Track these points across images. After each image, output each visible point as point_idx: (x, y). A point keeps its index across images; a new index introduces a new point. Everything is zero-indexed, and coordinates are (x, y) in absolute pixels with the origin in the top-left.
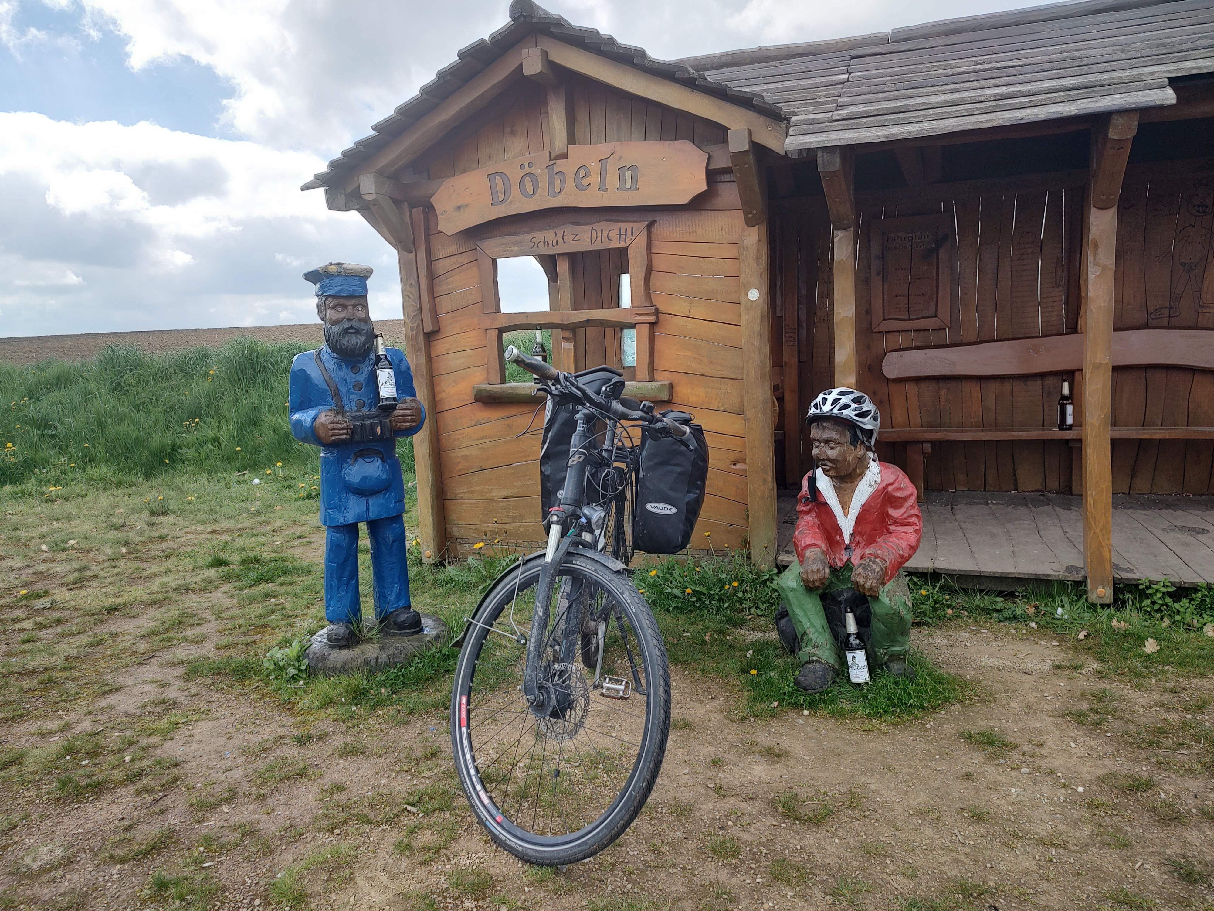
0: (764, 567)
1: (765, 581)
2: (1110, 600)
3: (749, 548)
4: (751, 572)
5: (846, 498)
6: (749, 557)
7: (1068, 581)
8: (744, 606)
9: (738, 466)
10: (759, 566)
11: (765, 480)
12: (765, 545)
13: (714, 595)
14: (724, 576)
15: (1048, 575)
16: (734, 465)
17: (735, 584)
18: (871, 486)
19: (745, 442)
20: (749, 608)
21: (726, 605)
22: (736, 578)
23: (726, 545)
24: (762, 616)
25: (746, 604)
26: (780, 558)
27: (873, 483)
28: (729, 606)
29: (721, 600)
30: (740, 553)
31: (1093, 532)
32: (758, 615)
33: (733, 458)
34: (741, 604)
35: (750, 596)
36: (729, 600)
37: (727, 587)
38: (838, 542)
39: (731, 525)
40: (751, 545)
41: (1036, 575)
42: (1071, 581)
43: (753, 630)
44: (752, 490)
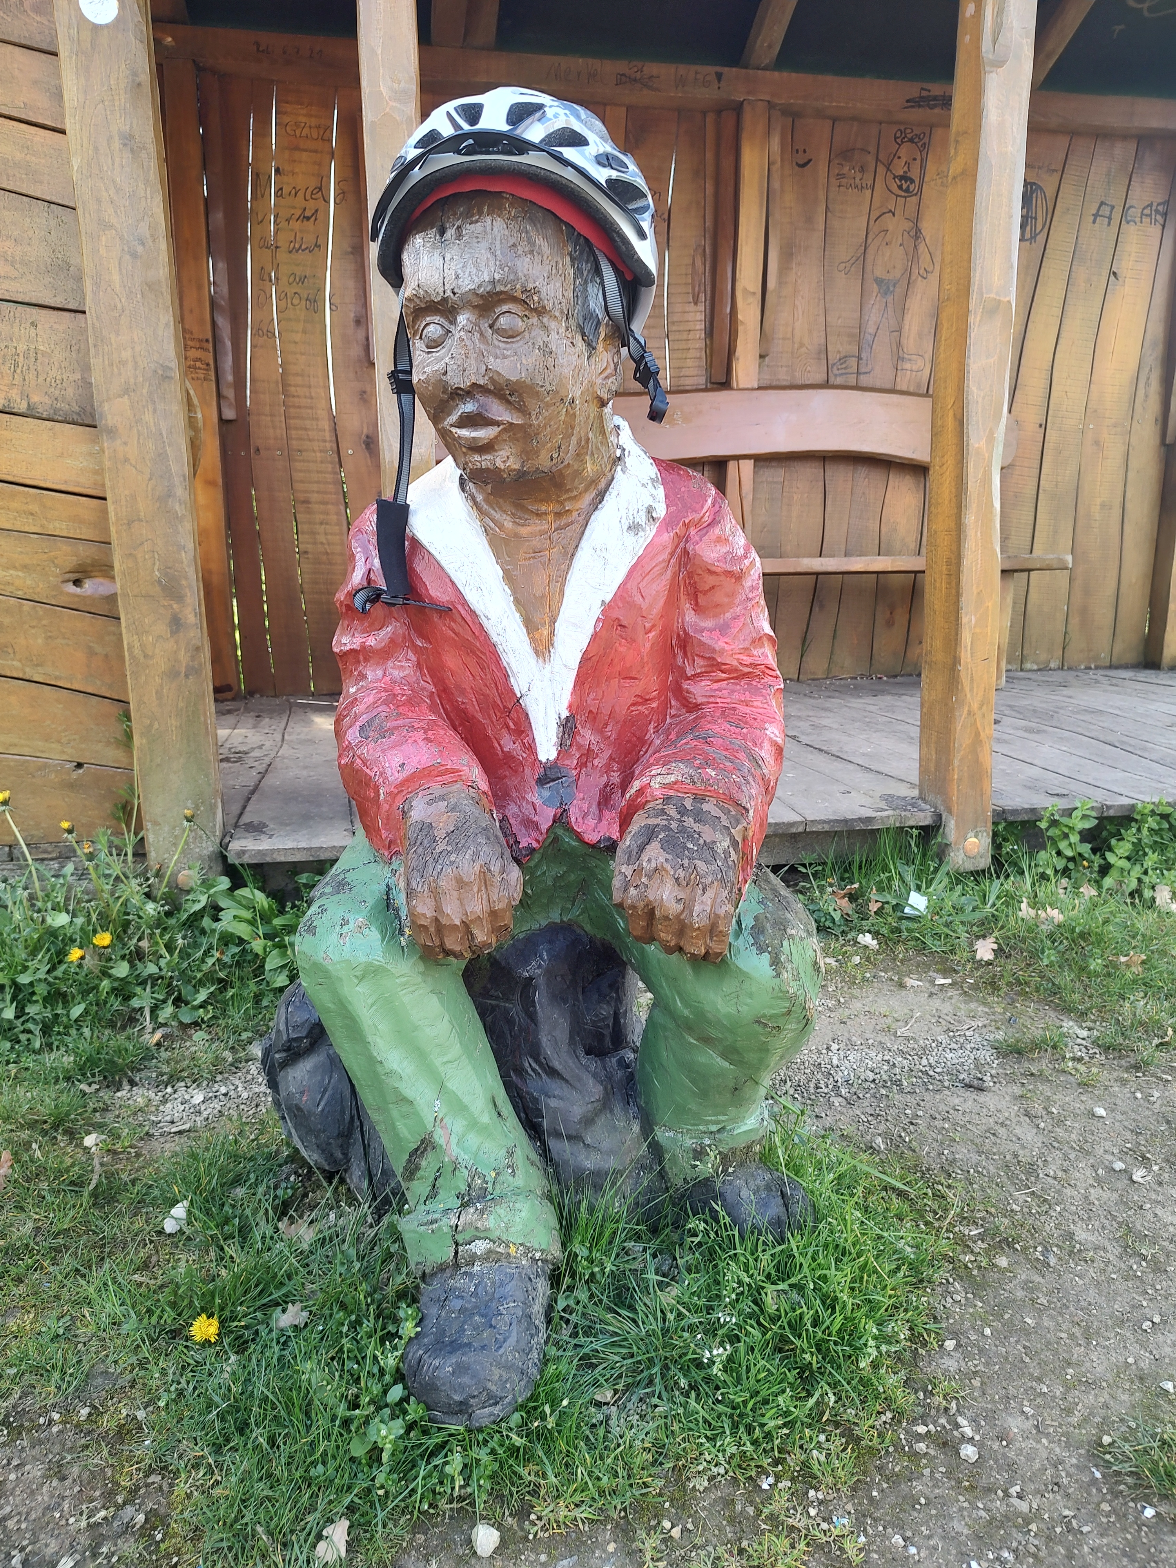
0: (190, 876)
1: (198, 916)
2: (985, 862)
3: (139, 827)
4: (148, 896)
5: (540, 582)
6: (140, 854)
7: (912, 827)
8: (135, 1003)
9: (89, 587)
10: (174, 875)
11: (176, 623)
12: (188, 812)
13: (31, 984)
14: (61, 920)
15: (869, 820)
16: (77, 583)
17: (104, 939)
18: (635, 528)
19: (105, 511)
20: (154, 1010)
21: (77, 1011)
22: (105, 922)
23: (65, 825)
24: (196, 1024)
25: (143, 999)
26: (235, 846)
27: (642, 518)
28: (86, 1012)
29: (56, 997)
30: (111, 845)
31: (966, 711)
32: (184, 1026)
33: (71, 562)
34: (127, 998)
35: (152, 969)
36: (85, 993)
37: (75, 954)
38: (509, 757)
39: (79, 765)
40: (146, 817)
41: (846, 821)
42: (917, 828)
43: (173, 1079)
44: (137, 651)
